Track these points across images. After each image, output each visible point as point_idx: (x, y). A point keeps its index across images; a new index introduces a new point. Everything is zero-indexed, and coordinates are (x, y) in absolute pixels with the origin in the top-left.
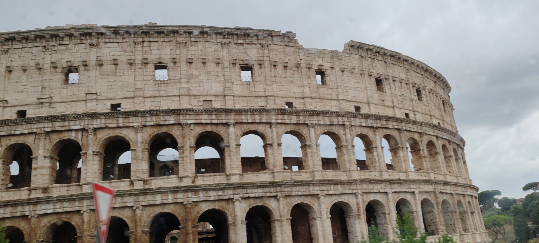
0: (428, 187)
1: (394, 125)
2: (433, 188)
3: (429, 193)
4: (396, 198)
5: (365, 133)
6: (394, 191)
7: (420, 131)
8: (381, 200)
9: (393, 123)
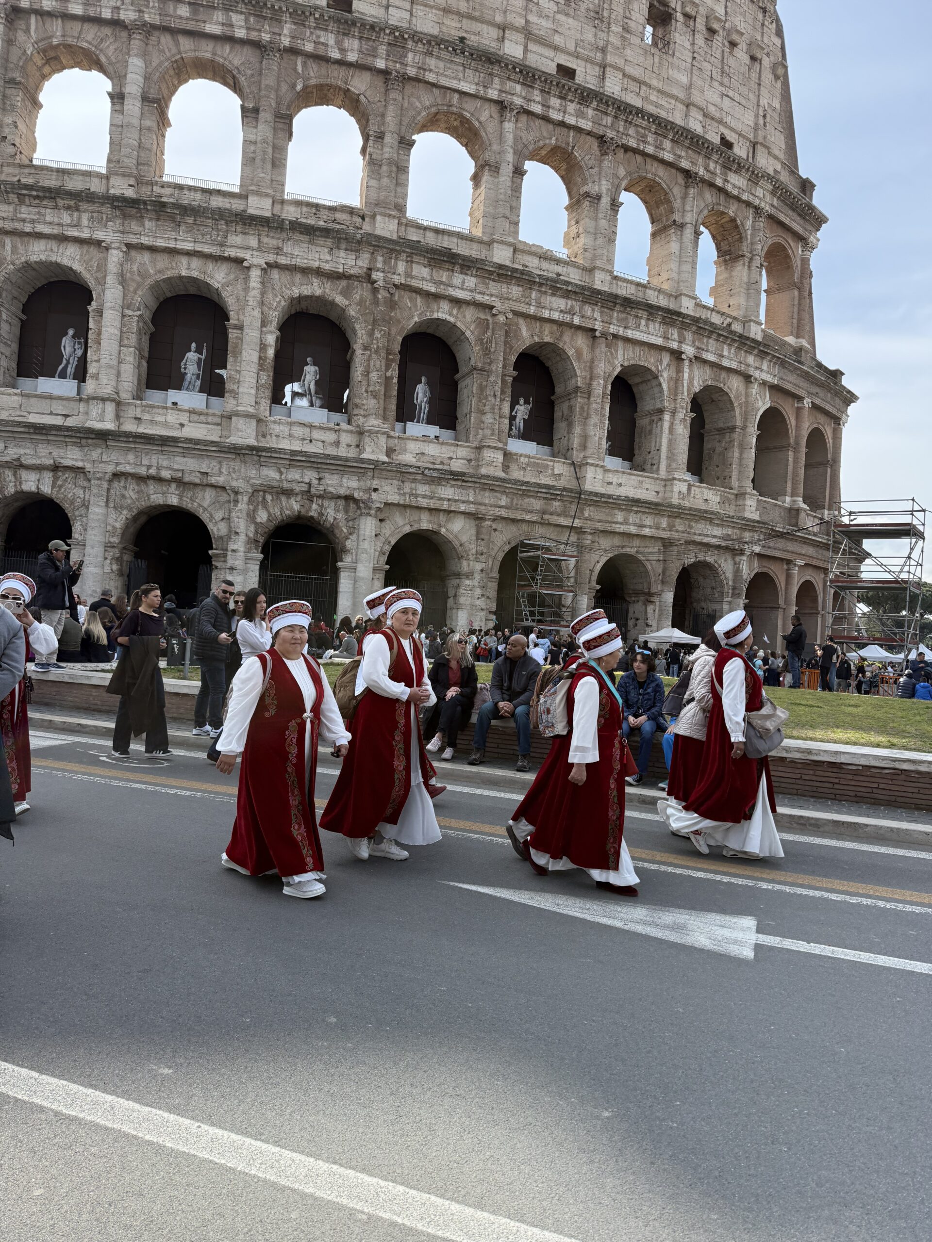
0: (329, 258)
1: (232, 26)
2: (364, 262)
3: (344, 283)
4: (152, 271)
5: (85, 45)
6: (133, 240)
7: (381, 64)
8: (77, 267)
9: (229, 18)
